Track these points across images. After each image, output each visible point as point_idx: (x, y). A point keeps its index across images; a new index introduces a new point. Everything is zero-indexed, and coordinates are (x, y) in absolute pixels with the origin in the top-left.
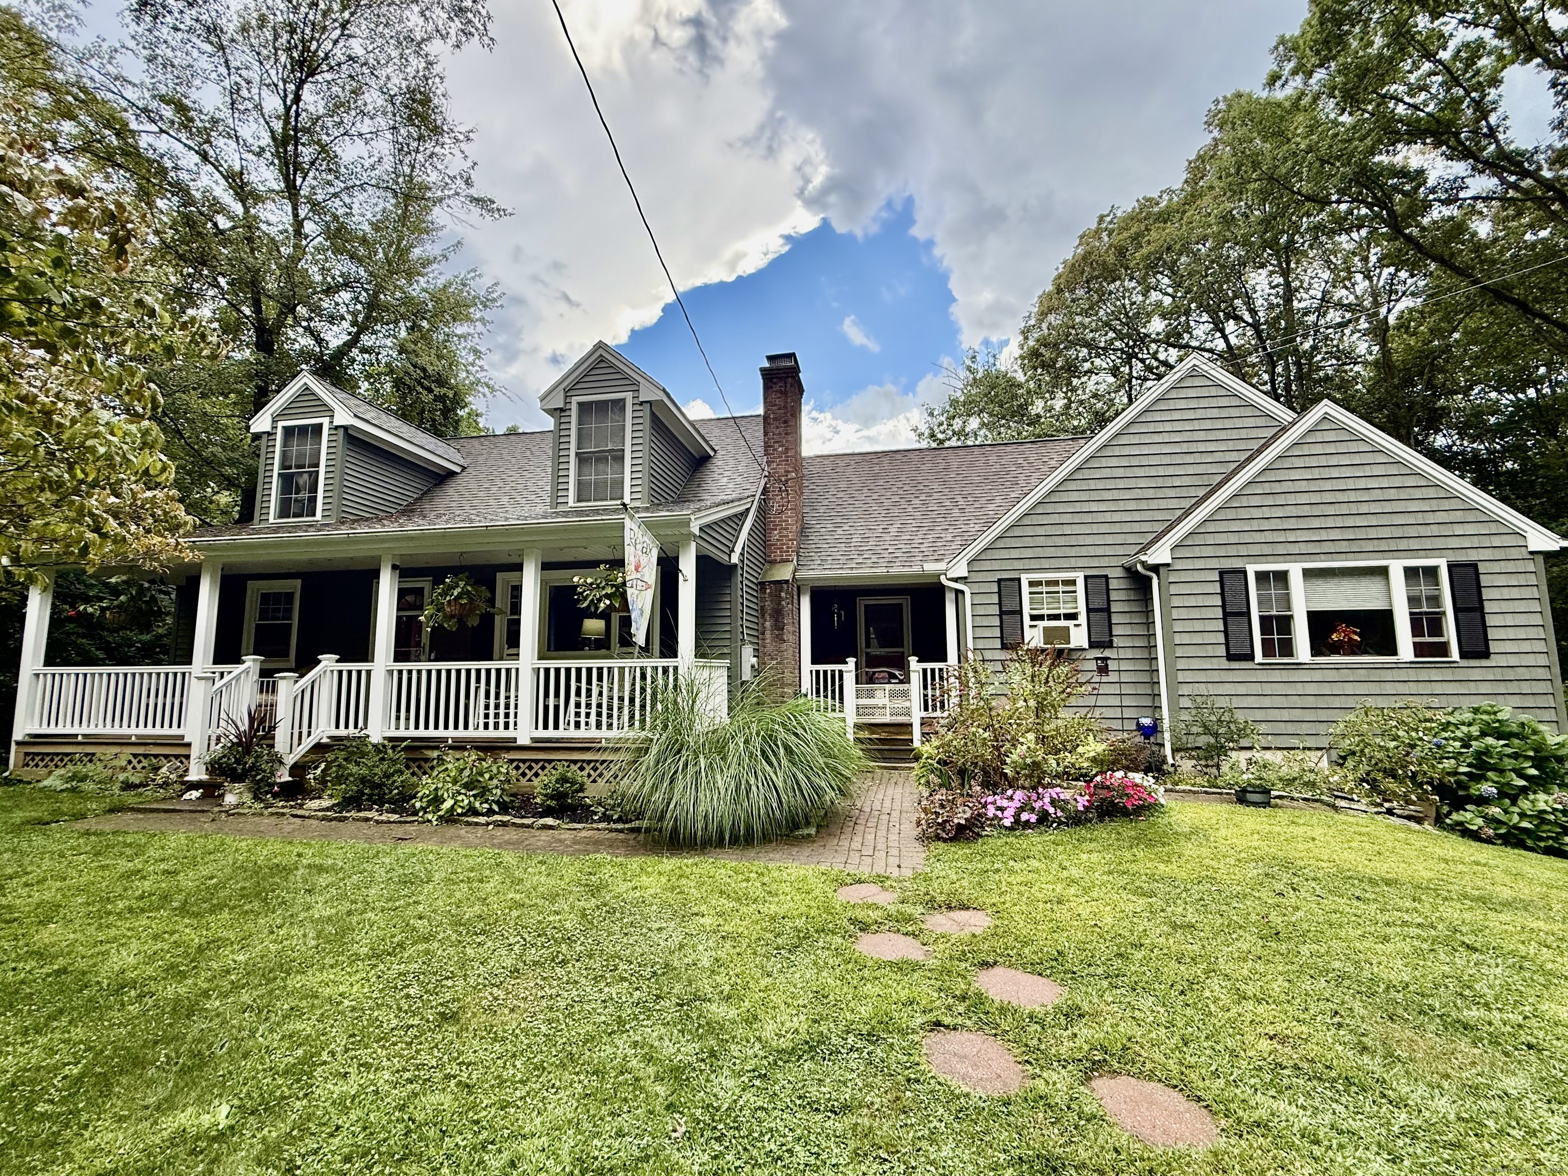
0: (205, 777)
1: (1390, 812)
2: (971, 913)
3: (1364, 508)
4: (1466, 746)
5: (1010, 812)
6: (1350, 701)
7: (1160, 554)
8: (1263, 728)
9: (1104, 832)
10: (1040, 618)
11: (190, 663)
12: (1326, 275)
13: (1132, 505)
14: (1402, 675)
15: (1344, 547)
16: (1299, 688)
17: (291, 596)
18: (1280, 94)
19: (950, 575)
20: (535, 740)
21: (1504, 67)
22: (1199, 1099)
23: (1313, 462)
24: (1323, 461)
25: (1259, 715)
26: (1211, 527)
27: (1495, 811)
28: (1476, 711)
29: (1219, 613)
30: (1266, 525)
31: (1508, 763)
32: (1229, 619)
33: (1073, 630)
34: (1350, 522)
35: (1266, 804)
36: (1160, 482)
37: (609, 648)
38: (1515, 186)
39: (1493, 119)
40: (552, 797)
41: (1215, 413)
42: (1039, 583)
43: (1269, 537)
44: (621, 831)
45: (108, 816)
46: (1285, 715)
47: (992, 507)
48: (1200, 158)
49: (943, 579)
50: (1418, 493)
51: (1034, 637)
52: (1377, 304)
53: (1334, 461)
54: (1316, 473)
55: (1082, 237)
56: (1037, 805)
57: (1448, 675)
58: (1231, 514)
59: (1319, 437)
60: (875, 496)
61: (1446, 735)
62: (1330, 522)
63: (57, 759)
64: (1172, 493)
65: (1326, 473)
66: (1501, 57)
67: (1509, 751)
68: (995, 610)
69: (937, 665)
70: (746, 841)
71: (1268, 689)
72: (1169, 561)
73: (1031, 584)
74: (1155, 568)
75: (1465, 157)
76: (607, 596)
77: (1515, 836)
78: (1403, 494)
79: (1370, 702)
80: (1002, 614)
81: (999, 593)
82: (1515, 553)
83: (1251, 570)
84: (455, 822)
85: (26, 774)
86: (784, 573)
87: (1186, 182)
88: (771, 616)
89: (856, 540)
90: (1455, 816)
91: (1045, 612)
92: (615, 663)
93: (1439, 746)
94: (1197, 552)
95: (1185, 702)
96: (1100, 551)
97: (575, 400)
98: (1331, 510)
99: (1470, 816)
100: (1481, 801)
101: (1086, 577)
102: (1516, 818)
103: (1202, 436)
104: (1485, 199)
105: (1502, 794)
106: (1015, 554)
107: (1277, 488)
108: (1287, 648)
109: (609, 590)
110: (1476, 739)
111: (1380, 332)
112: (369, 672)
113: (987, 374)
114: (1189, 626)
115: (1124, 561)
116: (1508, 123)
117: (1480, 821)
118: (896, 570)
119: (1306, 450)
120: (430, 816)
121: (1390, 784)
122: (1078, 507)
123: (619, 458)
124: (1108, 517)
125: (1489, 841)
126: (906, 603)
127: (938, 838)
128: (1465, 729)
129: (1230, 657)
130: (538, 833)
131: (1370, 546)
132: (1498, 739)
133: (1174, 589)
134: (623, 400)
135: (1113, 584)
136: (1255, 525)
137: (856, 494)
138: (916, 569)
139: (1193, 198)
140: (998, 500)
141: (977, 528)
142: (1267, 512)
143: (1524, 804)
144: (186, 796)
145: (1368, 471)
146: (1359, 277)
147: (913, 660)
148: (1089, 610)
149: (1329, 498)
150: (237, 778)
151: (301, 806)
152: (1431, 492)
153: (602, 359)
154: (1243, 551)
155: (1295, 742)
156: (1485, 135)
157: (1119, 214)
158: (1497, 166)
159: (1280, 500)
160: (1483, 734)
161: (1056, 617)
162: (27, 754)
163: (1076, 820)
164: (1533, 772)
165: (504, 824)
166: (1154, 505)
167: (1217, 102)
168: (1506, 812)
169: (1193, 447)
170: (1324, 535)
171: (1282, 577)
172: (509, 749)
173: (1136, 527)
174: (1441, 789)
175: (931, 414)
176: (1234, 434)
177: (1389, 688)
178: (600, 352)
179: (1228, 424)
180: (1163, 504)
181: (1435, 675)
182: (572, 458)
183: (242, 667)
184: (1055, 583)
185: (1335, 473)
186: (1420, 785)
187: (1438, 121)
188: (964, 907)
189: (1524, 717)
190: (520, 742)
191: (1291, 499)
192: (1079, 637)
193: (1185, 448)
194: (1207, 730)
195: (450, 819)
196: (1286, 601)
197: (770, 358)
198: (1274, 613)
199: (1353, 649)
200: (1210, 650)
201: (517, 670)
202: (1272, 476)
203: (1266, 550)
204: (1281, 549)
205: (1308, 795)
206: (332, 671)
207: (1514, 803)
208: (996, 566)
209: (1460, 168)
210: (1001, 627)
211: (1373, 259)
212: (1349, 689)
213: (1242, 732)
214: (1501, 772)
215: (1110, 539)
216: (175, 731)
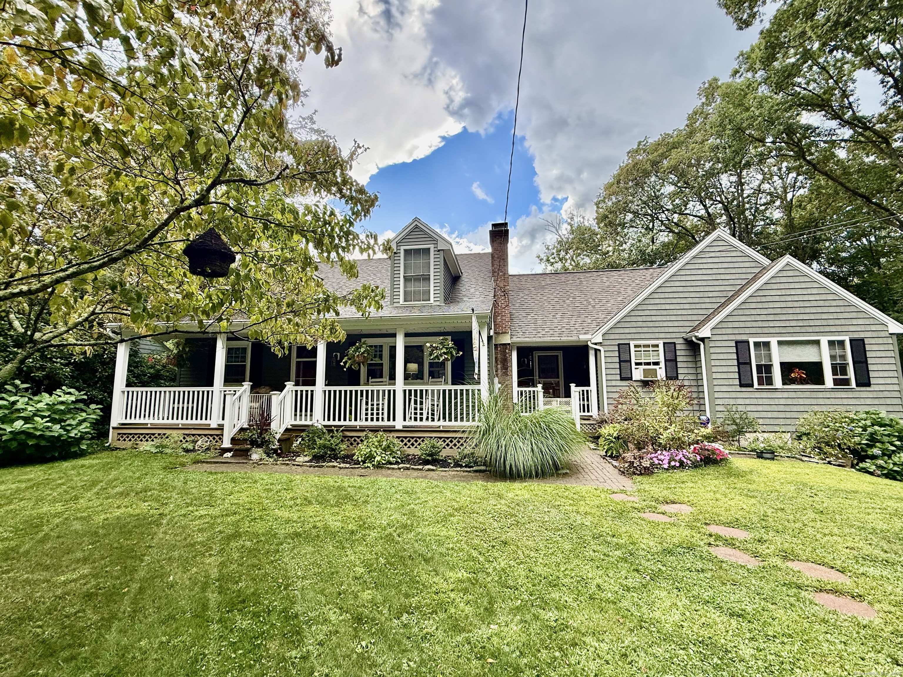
0: (230, 446)
1: (829, 463)
3: (808, 310)
4: (865, 429)
5: (666, 462)
6: (806, 408)
7: (705, 332)
8: (761, 421)
9: (711, 470)
10: (640, 364)
12: (760, 177)
13: (687, 306)
14: (828, 395)
15: (797, 330)
16: (777, 402)
17: (244, 350)
18: (738, 80)
19: (594, 341)
20: (404, 427)
21: (855, 70)
23: (782, 286)
24: (787, 286)
25: (757, 415)
26: (731, 319)
27: (880, 462)
28: (867, 413)
29: (735, 362)
30: (758, 318)
31: (886, 439)
32: (741, 366)
33: (658, 370)
34: (801, 317)
35: (773, 459)
36: (701, 295)
38: (861, 134)
39: (851, 99)
40: (429, 455)
41: (729, 260)
42: (639, 346)
43: (760, 324)
44: (470, 472)
45: (194, 465)
46: (769, 415)
47: (609, 305)
48: (695, 113)
49: (589, 343)
50: (834, 303)
51: (638, 374)
52: (785, 192)
53: (792, 286)
54: (783, 292)
55: (629, 153)
56: (677, 458)
57: (850, 395)
58: (741, 312)
59: (785, 274)
60: (545, 298)
61: (854, 425)
62: (791, 317)
63: (136, 437)
64: (708, 300)
65: (788, 292)
66: (853, 65)
67: (886, 433)
68: (617, 360)
69: (585, 388)
70: (543, 475)
71: (760, 402)
72: (710, 336)
73: (636, 346)
74: (703, 340)
75: (835, 119)
77: (890, 474)
78: (827, 303)
79: (816, 408)
80: (620, 362)
81: (619, 351)
82: (882, 334)
83: (752, 341)
84: (382, 468)
86: (506, 339)
87: (687, 125)
88: (501, 362)
89: (539, 322)
90: (861, 465)
91: (643, 361)
93: (851, 431)
94: (724, 331)
95: (718, 408)
96: (671, 330)
97: (402, 248)
98: (791, 311)
99: (867, 464)
100: (874, 457)
101: (664, 343)
102: (891, 466)
103: (722, 271)
104: (845, 141)
105: (884, 454)
106: (627, 331)
107: (764, 299)
108: (770, 381)
109: (444, 350)
110: (869, 427)
111: (788, 207)
113: (579, 227)
114: (720, 369)
115: (684, 335)
116: (859, 102)
117: (874, 467)
118: (564, 339)
119: (778, 280)
120: (369, 465)
121: (827, 449)
122: (659, 307)
123: (427, 279)
124: (675, 312)
125: (879, 476)
126: (560, 354)
127: (634, 473)
128: (863, 422)
129: (741, 385)
130: (428, 472)
131: (810, 329)
132: (881, 427)
133: (712, 350)
134: (429, 249)
135: (678, 347)
136: (753, 318)
137: (534, 297)
138: (574, 338)
139: (691, 134)
140: (612, 301)
141: (603, 316)
142: (758, 312)
143: (896, 459)
144: (225, 455)
145: (809, 291)
146: (776, 178)
147: (573, 385)
148: (666, 361)
149: (790, 304)
150: (259, 446)
151: (294, 460)
152: (841, 303)
153: (417, 227)
154: (747, 331)
155: (777, 429)
156: (847, 108)
157: (651, 141)
158: (853, 124)
159: (765, 305)
160: (873, 425)
161: (648, 364)
162: (119, 434)
163: (695, 465)
164: (898, 443)
165: (408, 469)
166: (698, 306)
167: (704, 83)
168: (886, 462)
169: (718, 277)
170: (787, 324)
171: (767, 345)
172: (391, 431)
173: (690, 318)
174: (854, 452)
175: (548, 249)
176: (740, 271)
177: (821, 402)
178: (416, 223)
179: (736, 265)
180: (703, 306)
181: (844, 395)
182: (402, 279)
183: (243, 389)
184: (648, 346)
185: (793, 292)
186: (843, 450)
187: (823, 100)
189: (892, 416)
190: (397, 428)
191: (771, 305)
192: (661, 373)
193: (714, 277)
194: (734, 423)
195: (379, 466)
196: (769, 357)
197: (494, 225)
198: (763, 363)
199: (802, 381)
200: (731, 382)
201: (394, 391)
202: (761, 293)
203: (759, 331)
204: (766, 330)
205: (789, 455)
206: (292, 391)
207: (890, 457)
208: (617, 336)
209: (834, 124)
210: (620, 368)
211: (784, 169)
212: (801, 402)
213: (750, 424)
214: (883, 443)
215: (676, 324)
216: (204, 422)
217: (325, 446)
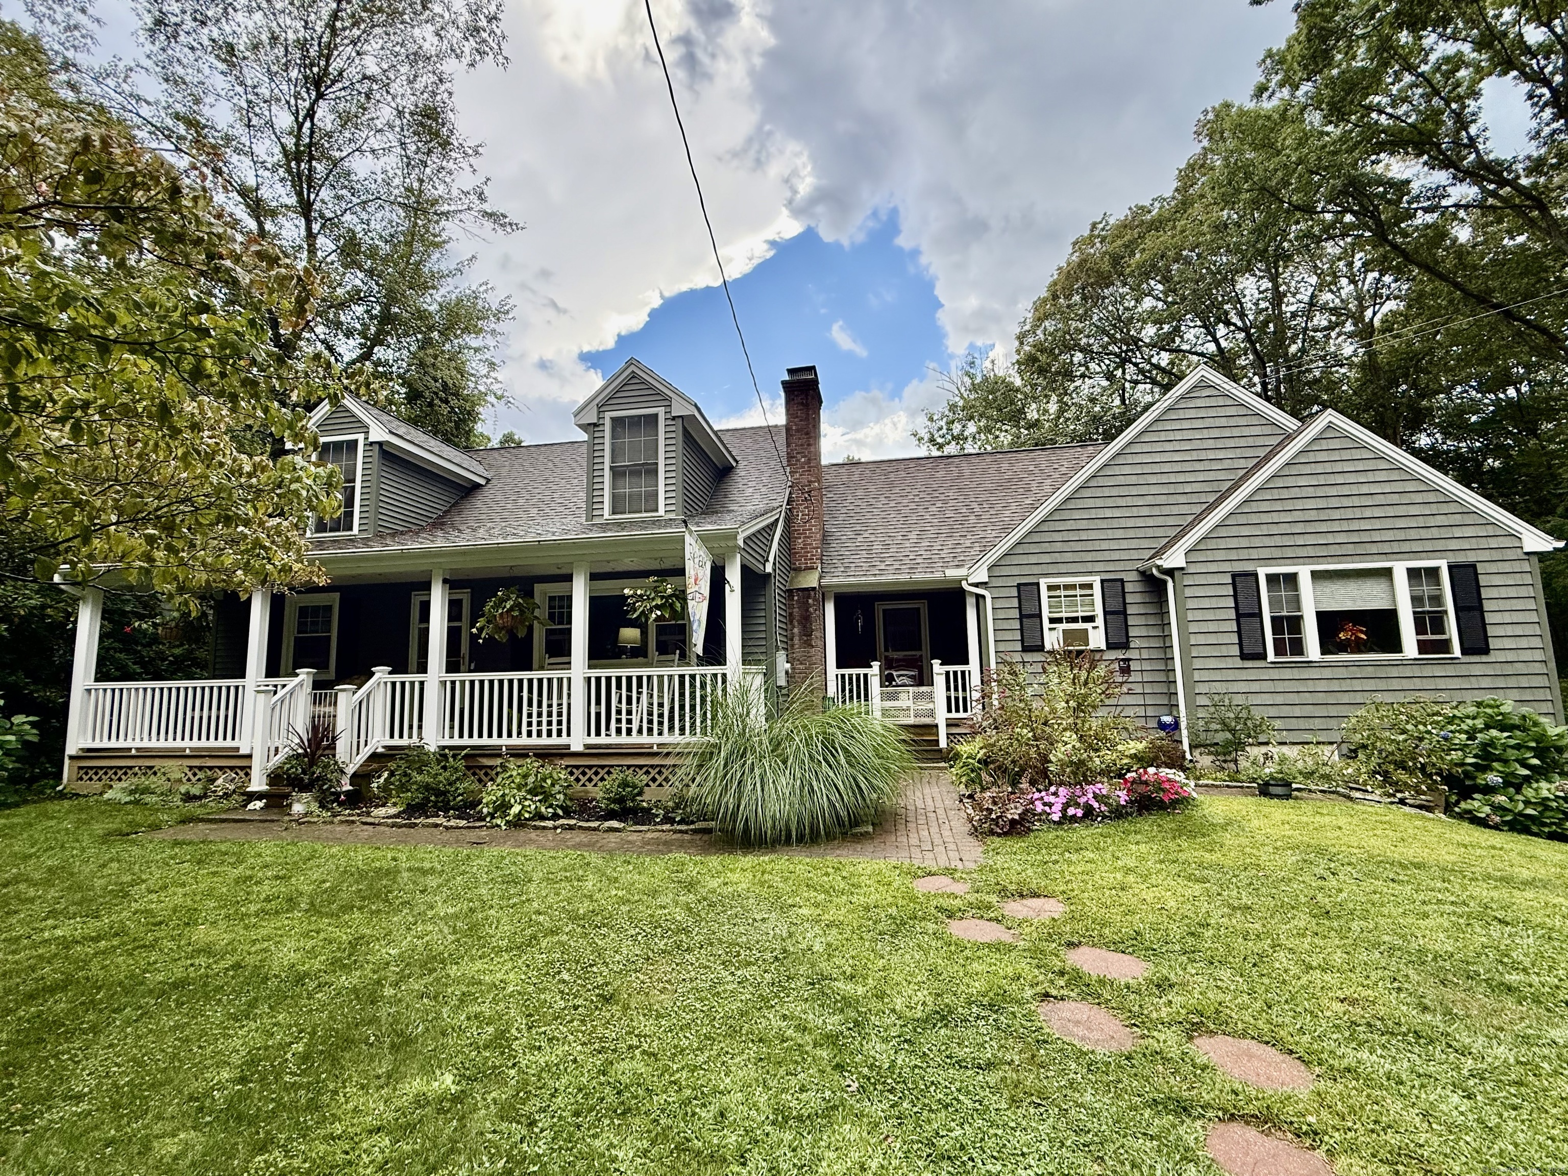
0: (265, 788)
1: (1402, 802)
2: (1041, 901)
3: (1368, 513)
4: (1472, 737)
5: (1057, 808)
6: (1359, 698)
7: (1175, 559)
8: (1278, 724)
9: (1147, 824)
10: (1059, 620)
11: (243, 676)
12: (1314, 280)
13: (1145, 511)
14: (1408, 671)
15: (1350, 549)
16: (1310, 686)
17: (329, 608)
18: (1268, 105)
19: (971, 580)
20: (587, 746)
21: (1482, 79)
22: (1291, 1052)
23: (1319, 469)
24: (1328, 468)
25: (1273, 712)
26: (1223, 532)
27: (1501, 799)
28: (1479, 704)
29: (1232, 614)
30: (1275, 530)
31: (1512, 754)
32: (1242, 620)
33: (1091, 631)
34: (1355, 526)
35: (1288, 797)
36: (1171, 489)
37: (646, 656)
38: (1494, 194)
39: (1473, 130)
40: (614, 801)
41: (1223, 422)
42: (1057, 587)
43: (1278, 541)
44: (686, 832)
45: (181, 827)
46: (1297, 711)
47: (1007, 513)
48: (1191, 167)
49: (964, 583)
50: (1418, 498)
51: (1052, 639)
52: (1362, 309)
53: (1338, 467)
54: (1322, 480)
55: (1075, 244)
56: (1082, 800)
57: (1450, 670)
58: (1242, 519)
59: (1324, 445)
60: (892, 504)
61: (1453, 728)
62: (1336, 527)
63: (110, 772)
64: (1183, 499)
65: (1332, 479)
66: (1478, 69)
67: (1512, 742)
68: (1016, 614)
69: (959, 668)
70: (811, 839)
71: (1280, 686)
72: (1184, 565)
73: (1050, 588)
74: (1171, 572)
75: (1447, 167)
76: (657, 607)
77: (1520, 823)
78: (1405, 499)
79: (1379, 697)
80: (1022, 617)
81: (1019, 597)
82: (1510, 554)
83: (1262, 572)
84: (523, 826)
85: (83, 787)
86: (811, 580)
87: (1177, 190)
88: (799, 622)
89: (877, 547)
90: (1463, 805)
91: (1064, 615)
92: (655, 672)
93: (1446, 739)
94: (1210, 556)
95: (1202, 700)
96: (1116, 556)
97: (608, 415)
98: (1336, 515)
99: (1477, 804)
100: (1488, 790)
101: (1102, 581)
102: (1521, 806)
103: (1211, 444)
104: (1466, 207)
105: (1507, 784)
106: (1033, 559)
107: (1285, 494)
108: (1298, 647)
109: (659, 602)
110: (1481, 731)
111: (1365, 332)
112: (422, 683)
113: (986, 379)
114: (1204, 627)
115: (1139, 565)
116: (1487, 134)
117: (1487, 809)
118: (918, 576)
119: (1311, 457)
120: (499, 822)
121: (1403, 776)
122: (1093, 514)
123: (653, 471)
124: (1123, 523)
125: (1496, 827)
126: (923, 607)
127: (992, 833)
128: (1470, 722)
129: (1244, 656)
130: (606, 835)
131: (1374, 549)
132: (1502, 731)
133: (1188, 592)
134: (656, 415)
135: (1129, 588)
136: (1265, 530)
137: (873, 501)
138: (938, 575)
139: (1185, 204)
140: (1013, 507)
141: (994, 534)
142: (1275, 517)
143: (1529, 792)
144: (251, 806)
145: (1371, 477)
146: (1344, 281)
147: (936, 663)
148: (1106, 613)
149: (1334, 503)
150: (304, 788)
151: (368, 814)
152: (1431, 497)
153: (634, 375)
154: (1254, 554)
155: (1308, 737)
156: (1465, 146)
157: (1112, 221)
158: (1478, 175)
159: (1289, 505)
160: (1488, 727)
161: (1074, 620)
162: (80, 768)
163: (1118, 814)
164: (1535, 762)
165: (571, 828)
166: (1166, 510)
167: (1206, 112)
168: (1511, 799)
169: (1203, 455)
170: (1330, 539)
171: (1292, 579)
172: (562, 756)
173: (1150, 533)
174: (1449, 779)
175: (931, 419)
176: (1242, 442)
177: (1395, 684)
178: (632, 368)
179: (1236, 432)
180: (1175, 510)
181: (1438, 671)
182: (607, 473)
183: (297, 680)
184: (1073, 587)
185: (1340, 479)
186: (1430, 776)
187: (1420, 133)
188: (1036, 895)
189: (1525, 710)
190: (573, 749)
191: (1299, 505)
192: (1097, 639)
193: (1195, 456)
194: (1226, 727)
195: (518, 823)
196: (1296, 602)
197: (791, 372)
198: (1285, 613)
199: (1358, 647)
200: (1224, 651)
201: (569, 679)
202: (1280, 483)
203: (1277, 553)
204: (1289, 553)
205: (1325, 787)
206: (386, 683)
207: (1518, 790)
208: (1015, 571)
209: (1441, 177)
210: (1022, 630)
211: (1358, 264)
212: (1357, 685)
213: (1258, 728)
214: (1506, 762)
215: (1124, 544)
216: (229, 743)
217: (427, 787)
